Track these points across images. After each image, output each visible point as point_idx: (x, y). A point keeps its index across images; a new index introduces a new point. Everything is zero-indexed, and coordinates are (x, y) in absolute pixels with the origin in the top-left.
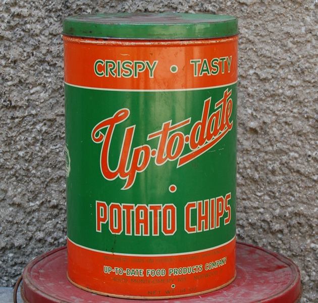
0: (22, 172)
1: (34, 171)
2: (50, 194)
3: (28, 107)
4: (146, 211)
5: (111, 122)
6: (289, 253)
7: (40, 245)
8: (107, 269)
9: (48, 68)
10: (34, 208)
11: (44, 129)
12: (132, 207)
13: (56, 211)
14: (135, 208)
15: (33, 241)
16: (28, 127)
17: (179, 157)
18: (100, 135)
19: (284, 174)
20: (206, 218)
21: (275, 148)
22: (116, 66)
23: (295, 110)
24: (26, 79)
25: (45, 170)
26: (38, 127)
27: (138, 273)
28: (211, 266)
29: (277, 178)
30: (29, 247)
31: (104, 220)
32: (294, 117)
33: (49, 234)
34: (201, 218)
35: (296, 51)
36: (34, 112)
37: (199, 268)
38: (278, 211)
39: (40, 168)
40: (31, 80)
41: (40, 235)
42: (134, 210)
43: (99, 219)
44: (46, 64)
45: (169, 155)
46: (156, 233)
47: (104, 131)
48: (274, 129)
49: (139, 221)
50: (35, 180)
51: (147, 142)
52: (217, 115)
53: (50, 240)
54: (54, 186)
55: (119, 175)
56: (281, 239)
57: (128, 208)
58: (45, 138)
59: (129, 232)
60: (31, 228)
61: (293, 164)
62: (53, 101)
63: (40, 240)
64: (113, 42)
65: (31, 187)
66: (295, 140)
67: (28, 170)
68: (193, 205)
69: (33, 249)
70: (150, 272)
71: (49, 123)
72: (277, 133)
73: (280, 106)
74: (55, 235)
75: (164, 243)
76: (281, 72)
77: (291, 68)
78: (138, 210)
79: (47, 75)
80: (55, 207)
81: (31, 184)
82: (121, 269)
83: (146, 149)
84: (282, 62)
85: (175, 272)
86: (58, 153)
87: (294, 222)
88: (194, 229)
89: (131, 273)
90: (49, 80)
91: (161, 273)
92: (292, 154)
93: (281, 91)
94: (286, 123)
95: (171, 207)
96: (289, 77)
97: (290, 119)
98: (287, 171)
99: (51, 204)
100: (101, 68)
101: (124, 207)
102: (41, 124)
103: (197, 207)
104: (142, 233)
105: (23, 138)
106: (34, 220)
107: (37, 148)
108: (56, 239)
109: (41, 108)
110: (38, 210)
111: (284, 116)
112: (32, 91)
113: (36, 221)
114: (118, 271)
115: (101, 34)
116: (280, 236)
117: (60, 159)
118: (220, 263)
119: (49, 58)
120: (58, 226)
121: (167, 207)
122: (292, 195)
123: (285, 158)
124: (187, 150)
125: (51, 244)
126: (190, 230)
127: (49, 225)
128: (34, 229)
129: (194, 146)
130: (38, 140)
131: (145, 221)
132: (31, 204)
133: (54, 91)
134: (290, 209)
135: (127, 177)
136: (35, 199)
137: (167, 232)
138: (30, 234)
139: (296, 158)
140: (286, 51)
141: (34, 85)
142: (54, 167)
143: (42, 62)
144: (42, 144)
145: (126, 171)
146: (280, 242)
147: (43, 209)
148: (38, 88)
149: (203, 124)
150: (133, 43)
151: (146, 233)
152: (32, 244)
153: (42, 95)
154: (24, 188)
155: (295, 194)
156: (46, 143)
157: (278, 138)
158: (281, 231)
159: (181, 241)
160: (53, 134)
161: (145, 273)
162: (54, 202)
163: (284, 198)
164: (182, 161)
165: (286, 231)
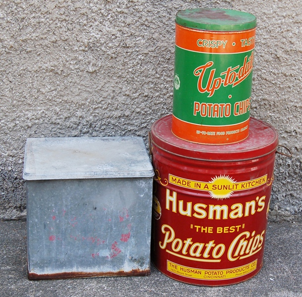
0: (130, 79)
1: (136, 79)
2: (144, 90)
3: (134, 47)
4: (218, 106)
5: (204, 67)
6: (259, 118)
7: (138, 115)
8: (198, 132)
9: (146, 28)
10: (135, 97)
11: (142, 58)
12: (212, 105)
13: (146, 98)
14: (213, 105)
15: (135, 113)
16: (134, 57)
17: (234, 83)
18: (198, 72)
19: (259, 80)
20: (242, 109)
21: (255, 68)
22: (208, 42)
23: (265, 50)
24: (135, 33)
25: (142, 78)
26: (139, 57)
27: (213, 133)
28: (243, 130)
29: (255, 82)
30: (132, 116)
31: (198, 110)
32: (265, 53)
33: (143, 109)
34: (240, 109)
35: (267, 21)
36: (138, 50)
37: (238, 131)
38: (255, 98)
39: (139, 77)
40: (137, 34)
41: (138, 110)
42: (213, 106)
43: (196, 110)
44: (144, 26)
45: (229, 82)
46: (222, 116)
47: (200, 71)
48: (255, 59)
49: (214, 111)
50: (136, 83)
51: (220, 77)
52: (249, 63)
53: (143, 112)
54: (146, 86)
55: (206, 91)
56: (255, 111)
57: (210, 105)
58: (142, 63)
59: (209, 116)
60: (133, 106)
61: (263, 76)
62: (147, 44)
63: (138, 113)
64: (208, 32)
65: (135, 86)
66: (265, 64)
67: (133, 78)
68: (238, 103)
69: (134, 117)
70: (218, 133)
71: (145, 55)
72: (257, 61)
73: (259, 48)
74: (145, 110)
75: (225, 120)
76: (260, 31)
77: (265, 30)
78: (214, 106)
79: (145, 31)
80: (146, 96)
81: (135, 85)
82: (205, 132)
83: (220, 80)
84: (261, 27)
85: (229, 133)
86: (148, 70)
87: (262, 103)
88: (237, 114)
89: (209, 133)
90: (146, 34)
91: (223, 133)
92: (263, 71)
93: (259, 41)
94: (261, 56)
95: (229, 105)
96: (264, 34)
97: (263, 54)
98: (260, 79)
99: (144, 95)
100: (200, 43)
101: (208, 105)
102: (141, 56)
103: (239, 104)
104: (216, 116)
105: (131, 62)
106: (135, 103)
107: (138, 68)
108: (146, 112)
109: (141, 48)
110: (138, 98)
111: (260, 53)
112: (137, 39)
113: (137, 103)
114: (204, 133)
115: (201, 28)
116: (255, 110)
117: (150, 73)
118: (246, 128)
119: (146, 23)
120: (147, 105)
121: (227, 105)
122: (262, 91)
123: (259, 73)
124: (237, 79)
125: (143, 114)
126: (236, 114)
127: (143, 105)
128: (135, 107)
129: (240, 77)
130: (139, 63)
131: (217, 111)
132: (134, 95)
133: (148, 39)
134: (260, 97)
135: (210, 92)
136: (136, 92)
137: (226, 115)
138: (133, 109)
139: (265, 73)
140: (263, 22)
141: (139, 36)
142: (146, 77)
143: (142, 25)
144: (141, 65)
145: (210, 89)
146: (255, 113)
147: (140, 97)
148: (140, 38)
149: (244, 68)
150: (217, 33)
151: (217, 116)
152: (134, 114)
153: (142, 41)
154: (131, 87)
155: (263, 90)
156: (143, 65)
157: (257, 63)
158: (256, 108)
159: (232, 119)
160: (147, 61)
161: (216, 134)
162: (146, 94)
163: (258, 92)
164: (235, 84)
165: (258, 107)
